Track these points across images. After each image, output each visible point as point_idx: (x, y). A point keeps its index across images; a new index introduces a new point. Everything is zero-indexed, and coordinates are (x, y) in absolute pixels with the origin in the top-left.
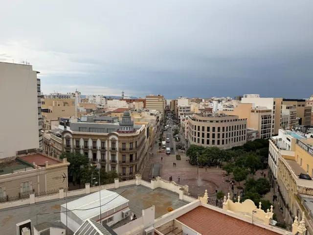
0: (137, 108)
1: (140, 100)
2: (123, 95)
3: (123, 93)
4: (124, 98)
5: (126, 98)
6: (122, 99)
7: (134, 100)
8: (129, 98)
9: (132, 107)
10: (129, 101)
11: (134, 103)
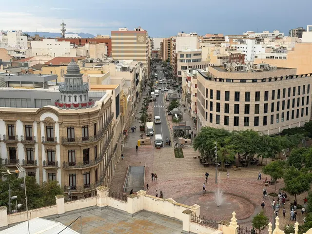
0: (93, 56)
1: (99, 41)
2: (64, 30)
3: (64, 25)
4: (66, 36)
5: (70, 36)
6: (62, 39)
7: (87, 41)
8: (77, 36)
9: (83, 54)
10: (77, 42)
11: (87, 46)
